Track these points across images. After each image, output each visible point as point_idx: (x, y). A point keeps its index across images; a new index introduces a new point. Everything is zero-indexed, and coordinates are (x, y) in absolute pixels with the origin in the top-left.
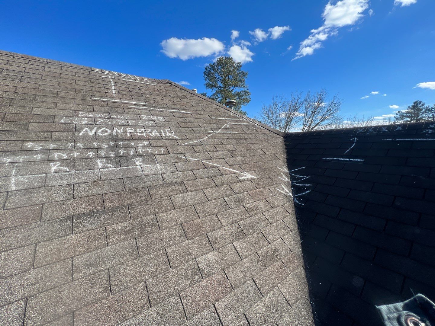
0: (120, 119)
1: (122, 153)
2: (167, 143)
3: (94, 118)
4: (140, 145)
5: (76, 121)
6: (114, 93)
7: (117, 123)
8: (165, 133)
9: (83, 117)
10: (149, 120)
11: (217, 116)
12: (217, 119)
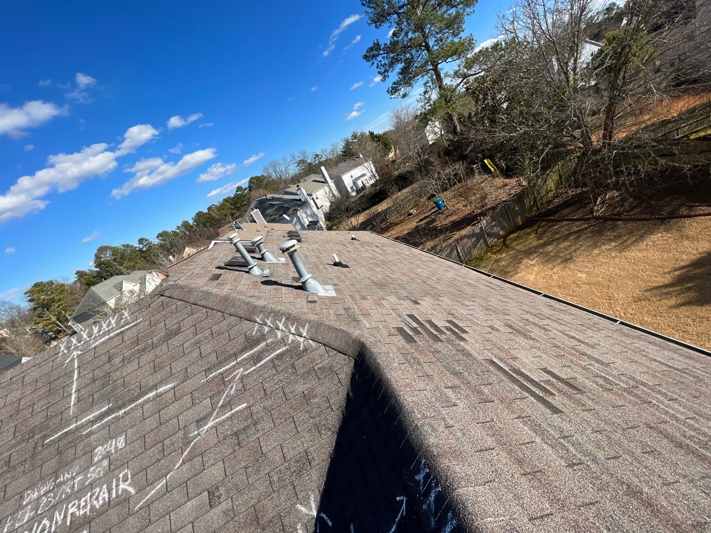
0: (67, 481)
2: (113, 517)
3: (38, 500)
5: (18, 521)
6: (72, 405)
7: (61, 495)
8: (117, 486)
9: (27, 505)
10: (103, 459)
11: (221, 364)
12: (216, 377)
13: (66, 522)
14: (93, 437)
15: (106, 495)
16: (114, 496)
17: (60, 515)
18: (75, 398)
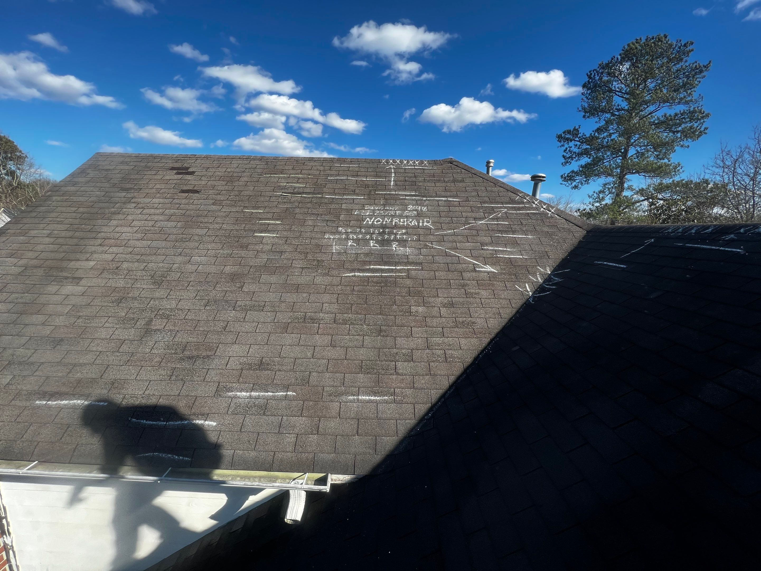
0: (391, 210)
1: (386, 237)
2: (421, 232)
3: (374, 211)
4: (400, 233)
5: (363, 213)
6: (392, 184)
7: (389, 213)
8: (423, 222)
9: (367, 210)
10: (413, 210)
11: (492, 203)
12: (489, 207)
13: (392, 224)
14: (406, 201)
15: (416, 224)
16: (421, 225)
17: (388, 220)
18: (393, 183)
